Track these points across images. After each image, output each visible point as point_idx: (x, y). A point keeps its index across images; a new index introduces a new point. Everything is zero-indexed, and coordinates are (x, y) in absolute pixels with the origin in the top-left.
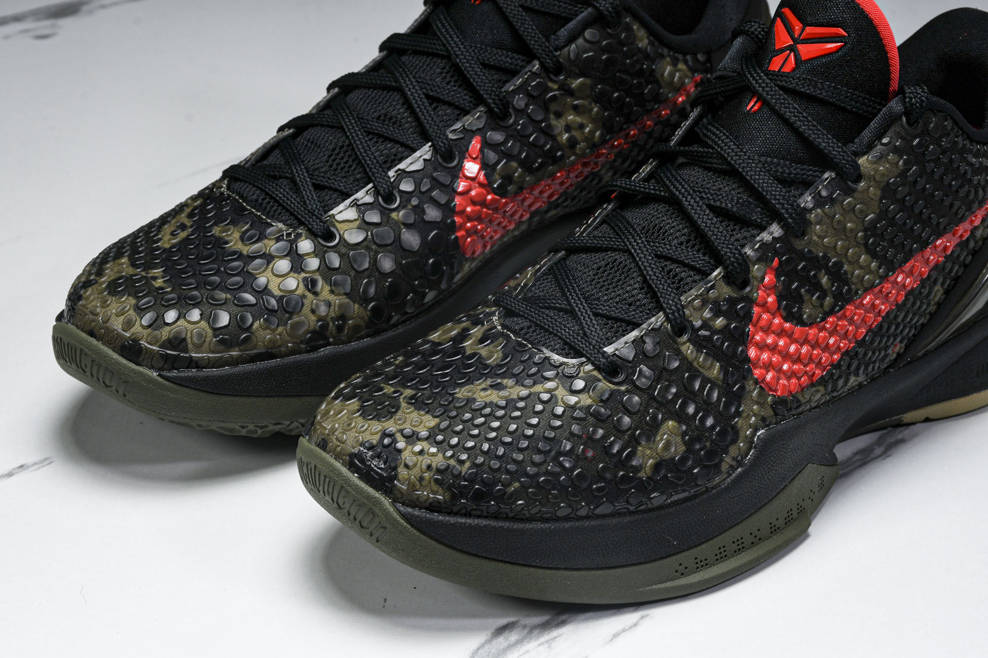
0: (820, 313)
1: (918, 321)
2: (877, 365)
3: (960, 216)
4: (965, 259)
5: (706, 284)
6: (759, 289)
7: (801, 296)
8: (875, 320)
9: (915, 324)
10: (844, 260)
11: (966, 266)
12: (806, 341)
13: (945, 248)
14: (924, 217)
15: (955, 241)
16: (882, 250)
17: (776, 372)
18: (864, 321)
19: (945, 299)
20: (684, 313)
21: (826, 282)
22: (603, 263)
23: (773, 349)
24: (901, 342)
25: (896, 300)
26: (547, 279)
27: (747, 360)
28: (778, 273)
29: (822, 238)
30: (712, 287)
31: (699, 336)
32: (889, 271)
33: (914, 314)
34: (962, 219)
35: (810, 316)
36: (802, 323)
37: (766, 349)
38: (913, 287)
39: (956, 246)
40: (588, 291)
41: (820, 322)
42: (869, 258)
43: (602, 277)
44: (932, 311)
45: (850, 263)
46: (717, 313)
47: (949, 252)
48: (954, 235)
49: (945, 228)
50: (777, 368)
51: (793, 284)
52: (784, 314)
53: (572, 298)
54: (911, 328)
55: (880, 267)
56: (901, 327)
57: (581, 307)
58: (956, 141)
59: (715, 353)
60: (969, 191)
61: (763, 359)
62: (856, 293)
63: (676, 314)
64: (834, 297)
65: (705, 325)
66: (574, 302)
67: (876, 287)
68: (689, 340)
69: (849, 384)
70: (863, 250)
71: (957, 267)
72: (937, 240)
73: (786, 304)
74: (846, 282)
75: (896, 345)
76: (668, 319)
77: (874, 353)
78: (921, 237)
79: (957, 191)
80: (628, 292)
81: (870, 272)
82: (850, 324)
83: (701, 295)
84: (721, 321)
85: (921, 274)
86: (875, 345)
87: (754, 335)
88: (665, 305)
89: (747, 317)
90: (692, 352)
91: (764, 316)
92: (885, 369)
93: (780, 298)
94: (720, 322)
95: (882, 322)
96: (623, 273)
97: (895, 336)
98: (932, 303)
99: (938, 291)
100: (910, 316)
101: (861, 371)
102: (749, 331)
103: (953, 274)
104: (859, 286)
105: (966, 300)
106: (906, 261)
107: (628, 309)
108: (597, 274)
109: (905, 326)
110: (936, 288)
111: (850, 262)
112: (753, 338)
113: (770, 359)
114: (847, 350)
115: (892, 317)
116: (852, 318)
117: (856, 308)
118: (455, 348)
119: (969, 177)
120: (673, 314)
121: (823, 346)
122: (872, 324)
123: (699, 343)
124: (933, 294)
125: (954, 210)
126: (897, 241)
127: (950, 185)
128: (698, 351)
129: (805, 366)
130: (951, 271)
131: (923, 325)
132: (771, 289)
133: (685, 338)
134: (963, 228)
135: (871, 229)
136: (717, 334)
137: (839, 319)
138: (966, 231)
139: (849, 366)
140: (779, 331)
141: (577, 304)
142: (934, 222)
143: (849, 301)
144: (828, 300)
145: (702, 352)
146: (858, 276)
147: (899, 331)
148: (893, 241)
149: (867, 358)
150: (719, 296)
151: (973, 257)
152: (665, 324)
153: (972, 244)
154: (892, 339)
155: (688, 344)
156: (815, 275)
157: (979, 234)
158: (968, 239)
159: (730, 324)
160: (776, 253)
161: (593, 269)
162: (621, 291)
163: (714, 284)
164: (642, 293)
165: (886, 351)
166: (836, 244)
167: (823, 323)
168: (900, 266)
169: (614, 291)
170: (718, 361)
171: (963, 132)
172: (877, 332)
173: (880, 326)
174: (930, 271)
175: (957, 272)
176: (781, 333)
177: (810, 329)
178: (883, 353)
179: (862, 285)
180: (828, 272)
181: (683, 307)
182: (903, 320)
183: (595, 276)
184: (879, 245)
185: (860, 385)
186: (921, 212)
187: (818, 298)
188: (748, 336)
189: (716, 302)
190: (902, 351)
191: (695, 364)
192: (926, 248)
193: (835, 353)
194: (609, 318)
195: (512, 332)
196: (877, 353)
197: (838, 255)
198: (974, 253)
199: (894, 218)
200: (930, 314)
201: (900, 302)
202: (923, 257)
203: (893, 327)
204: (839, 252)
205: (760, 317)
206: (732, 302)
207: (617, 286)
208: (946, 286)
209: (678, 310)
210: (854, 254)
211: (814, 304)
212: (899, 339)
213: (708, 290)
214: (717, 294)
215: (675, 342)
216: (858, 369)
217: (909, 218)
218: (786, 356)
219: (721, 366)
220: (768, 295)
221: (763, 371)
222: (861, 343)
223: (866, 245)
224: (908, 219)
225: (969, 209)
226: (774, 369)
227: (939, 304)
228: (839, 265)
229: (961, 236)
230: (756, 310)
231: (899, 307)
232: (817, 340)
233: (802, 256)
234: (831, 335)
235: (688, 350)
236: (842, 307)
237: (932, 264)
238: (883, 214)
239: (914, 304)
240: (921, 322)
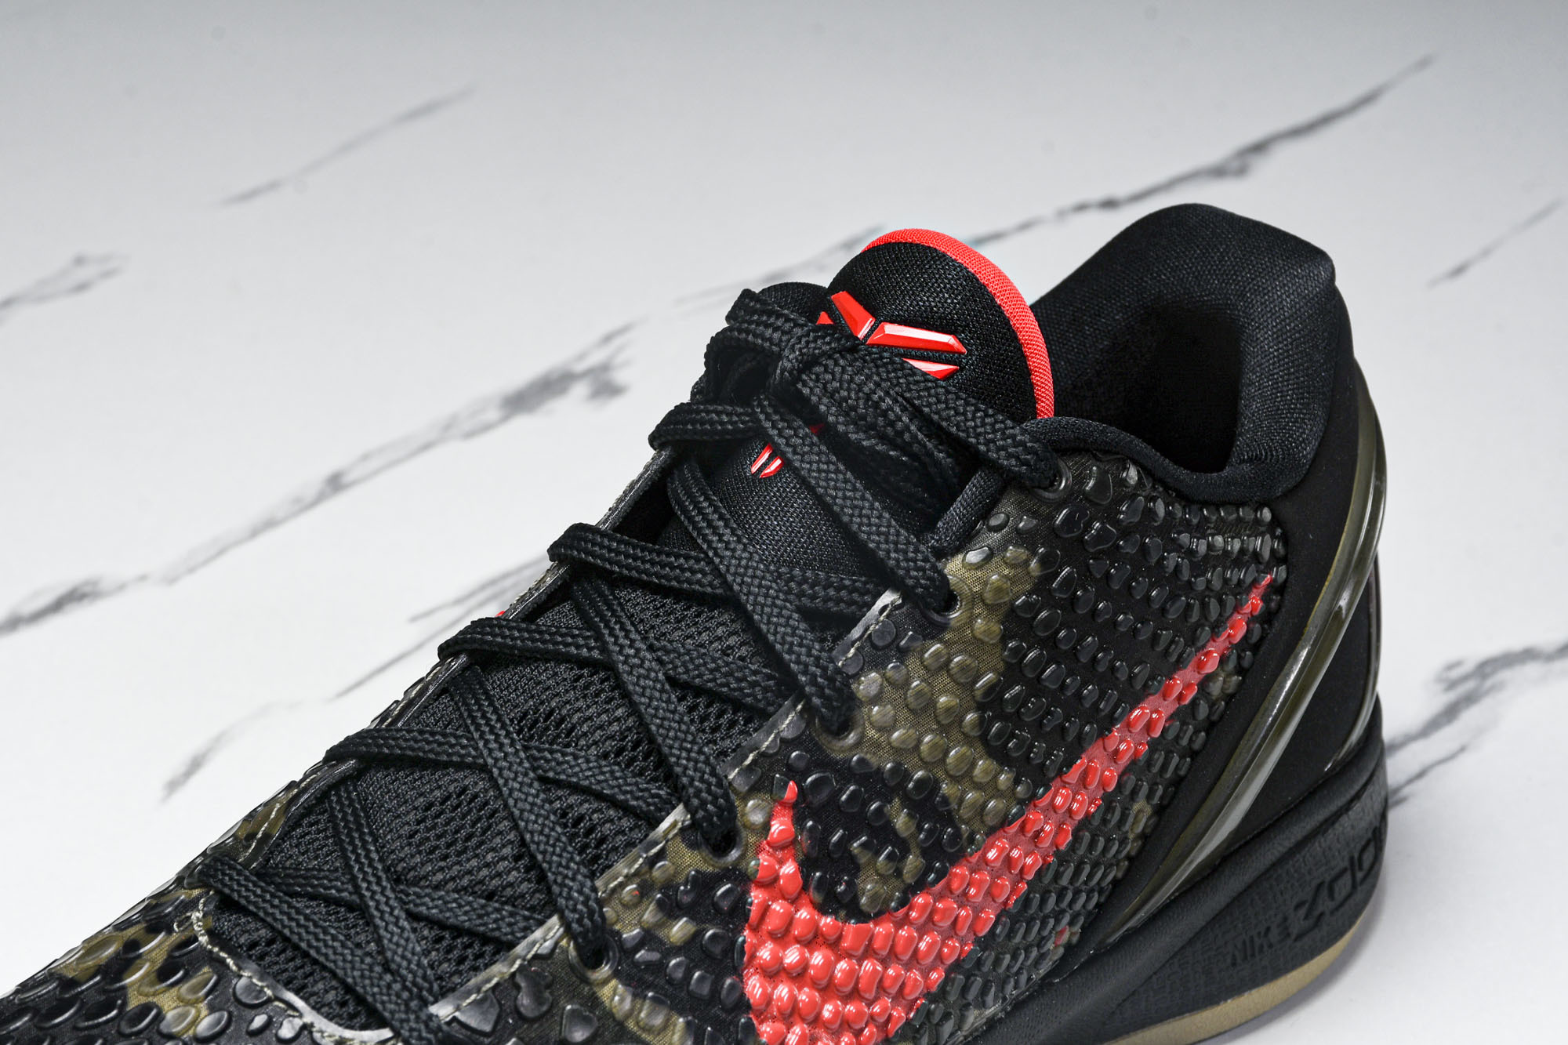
0: (895, 889)
1: (1104, 876)
2: (1024, 978)
3: (1173, 659)
4: (1191, 740)
5: (647, 851)
6: (759, 850)
7: (852, 858)
8: (1013, 891)
9: (1098, 883)
10: (941, 774)
11: (1194, 754)
12: (869, 952)
13: (1149, 726)
14: (1101, 669)
15: (1168, 707)
16: (1017, 747)
17: (809, 1024)
18: (990, 894)
19: (1156, 826)
20: (602, 916)
21: (905, 823)
22: (437, 793)
23: (798, 975)
24: (1071, 924)
25: (1055, 843)
26: (317, 823)
27: (743, 1004)
28: (800, 811)
29: (886, 729)
30: (661, 855)
31: (636, 965)
32: (1037, 787)
33: (1095, 866)
34: (1179, 664)
35: (874, 898)
36: (862, 917)
37: (783, 976)
38: (1088, 812)
39: (1171, 718)
40: (403, 860)
41: (896, 909)
42: (993, 765)
43: (434, 827)
44: (1133, 853)
45: (955, 779)
46: (671, 909)
47: (1157, 734)
48: (1165, 697)
49: (1145, 686)
50: (811, 1017)
51: (832, 834)
52: (818, 898)
53: (364, 880)
54: (1090, 893)
55: (1017, 782)
56: (1069, 896)
57: (381, 898)
58: (1150, 509)
59: (675, 997)
60: (1189, 607)
61: (780, 998)
62: (971, 840)
63: (586, 921)
64: (924, 853)
65: (648, 938)
66: (368, 889)
67: (1010, 823)
68: (616, 974)
69: (967, 1027)
70: (980, 749)
71: (1176, 759)
72: (1132, 710)
73: (821, 877)
74: (949, 819)
75: (1062, 932)
76: (568, 931)
77: (1014, 957)
78: (1098, 710)
79: (1163, 611)
80: (487, 865)
81: (998, 794)
82: (961, 906)
83: (637, 873)
84: (681, 928)
85: (1103, 784)
86: (1018, 939)
87: (756, 951)
88: (562, 902)
89: (738, 913)
90: (622, 1000)
91: (777, 907)
92: (1043, 979)
93: (806, 866)
94: (679, 930)
95: (1029, 892)
96: (479, 819)
97: (1058, 916)
98: (1131, 836)
99: (1140, 811)
100: (1087, 869)
101: (990, 998)
102: (744, 942)
103: (1168, 775)
104: (976, 825)
105: (1200, 819)
106: (1069, 763)
107: (483, 907)
108: (423, 820)
109: (1077, 893)
110: (1136, 807)
111: (951, 776)
112: (753, 957)
113: (793, 999)
114: (958, 960)
115: (1048, 878)
116: (965, 894)
117: (973, 871)
118: (105, 991)
119: (1186, 579)
120: (580, 921)
121: (906, 957)
122: (1008, 899)
123: (637, 979)
124: (1131, 820)
125: (1160, 648)
126: (1049, 724)
127: (1147, 598)
128: (635, 996)
129: (870, 1004)
130: (1164, 768)
131: (1116, 882)
132: (785, 846)
133: (605, 970)
134: (1185, 681)
135: (991, 702)
136: (676, 955)
137: (940, 897)
138: (1188, 686)
139: (965, 990)
140: (810, 936)
141: (374, 893)
142: (1122, 676)
143: (956, 858)
144: (913, 862)
145: (645, 997)
146: (973, 804)
147: (1064, 905)
148: (1041, 725)
149: (1001, 970)
150: (676, 874)
151: (1208, 734)
152: (564, 942)
153: (1203, 710)
154: (1052, 921)
155: (614, 982)
156: (879, 810)
157: (1215, 689)
158: (1194, 703)
159: (703, 931)
160: (795, 773)
161: (416, 808)
162: (474, 863)
163: (663, 850)
164: (517, 869)
165: (1039, 946)
166: (919, 742)
167: (903, 911)
168: (1060, 773)
169: (459, 863)
170: (681, 1015)
171: (1167, 488)
172: (1017, 916)
173: (1026, 901)
174: (1120, 777)
175: (1177, 768)
176: (813, 940)
177: (876, 925)
178: (1034, 953)
179: (983, 822)
180: (908, 801)
181: (601, 903)
182: (1072, 881)
183: (419, 823)
184: (1013, 736)
185: (992, 1023)
186: (1094, 659)
187: (890, 857)
188: (742, 953)
189: (669, 886)
190: (1075, 939)
191: (631, 1025)
192: (1110, 731)
193: (933, 968)
194: (442, 925)
195: (231, 954)
196: (1022, 957)
197: (925, 765)
198: (1210, 726)
199: (1038, 678)
200: (1129, 858)
201: (1063, 848)
202: (1105, 749)
203: (1053, 898)
204: (928, 759)
205: (765, 910)
206: (704, 884)
207: (465, 850)
208: (1156, 801)
209: (591, 913)
210: (961, 758)
211: (882, 871)
212: (1067, 919)
213: (652, 862)
214: (672, 871)
215: (586, 981)
216: (984, 991)
217: (1071, 673)
218: (827, 988)
219: (688, 1024)
220: (782, 863)
221: (780, 1026)
222: (986, 942)
223: (984, 738)
224: (1067, 676)
225: (1192, 641)
226: (803, 1020)
227: (1144, 837)
228: (929, 786)
229: (1180, 697)
230: (756, 896)
231: (1063, 859)
232: (893, 947)
233: (846, 772)
234: (922, 931)
235: (615, 995)
236: (942, 874)
237: (1124, 761)
238: (1012, 671)
239: (1092, 844)
240: (1110, 878)
